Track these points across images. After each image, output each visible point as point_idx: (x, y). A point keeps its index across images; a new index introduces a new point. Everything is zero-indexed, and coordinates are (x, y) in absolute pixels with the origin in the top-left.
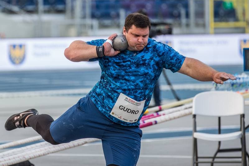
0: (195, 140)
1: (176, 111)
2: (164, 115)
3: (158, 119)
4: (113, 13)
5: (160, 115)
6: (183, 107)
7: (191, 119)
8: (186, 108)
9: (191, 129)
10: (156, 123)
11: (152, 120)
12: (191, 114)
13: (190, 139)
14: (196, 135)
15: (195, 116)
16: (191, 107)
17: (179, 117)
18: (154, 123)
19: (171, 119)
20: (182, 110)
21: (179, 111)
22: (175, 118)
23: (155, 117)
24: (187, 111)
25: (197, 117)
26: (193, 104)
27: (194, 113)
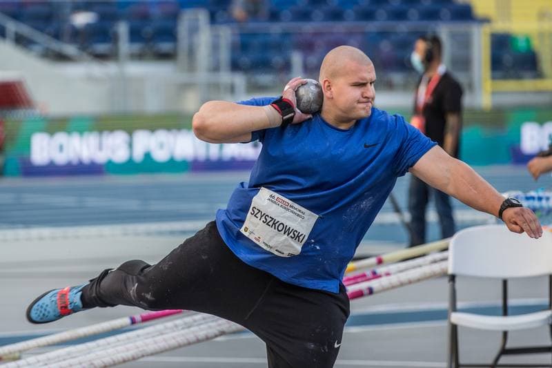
0: (454, 329)
1: (414, 267)
2: (388, 274)
3: (374, 284)
4: (277, 59)
5: (380, 276)
6: (429, 258)
7: (445, 284)
8: (435, 262)
9: (445, 305)
10: (371, 291)
11: (363, 286)
12: (444, 274)
13: (443, 325)
14: (456, 318)
15: (453, 278)
16: (445, 259)
17: (419, 280)
18: (366, 292)
19: (402, 284)
20: (426, 265)
21: (420, 266)
22: (410, 282)
23: (369, 280)
24: (437, 268)
25: (457, 280)
26: (450, 254)
27: (450, 271)
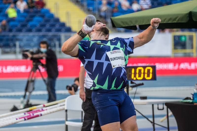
0: (67, 126)
1: (54, 108)
2: (46, 110)
3: (42, 113)
5: (44, 110)
6: (59, 105)
7: (64, 113)
8: (61, 106)
9: (64, 119)
10: (41, 115)
11: (39, 113)
12: (64, 109)
13: (63, 126)
14: (67, 123)
15: (66, 111)
16: (64, 105)
17: (56, 111)
18: (40, 115)
19: (51, 113)
20: (58, 107)
21: (56, 107)
22: (53, 112)
23: (40, 111)
24: (61, 108)
25: (68, 111)
26: (66, 103)
27: (66, 109)
